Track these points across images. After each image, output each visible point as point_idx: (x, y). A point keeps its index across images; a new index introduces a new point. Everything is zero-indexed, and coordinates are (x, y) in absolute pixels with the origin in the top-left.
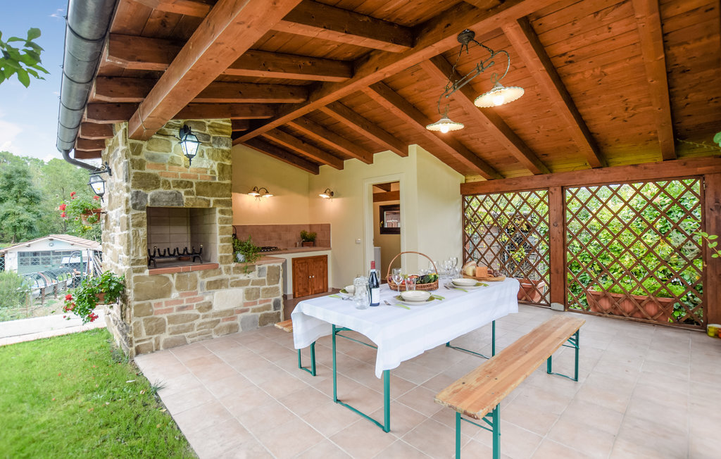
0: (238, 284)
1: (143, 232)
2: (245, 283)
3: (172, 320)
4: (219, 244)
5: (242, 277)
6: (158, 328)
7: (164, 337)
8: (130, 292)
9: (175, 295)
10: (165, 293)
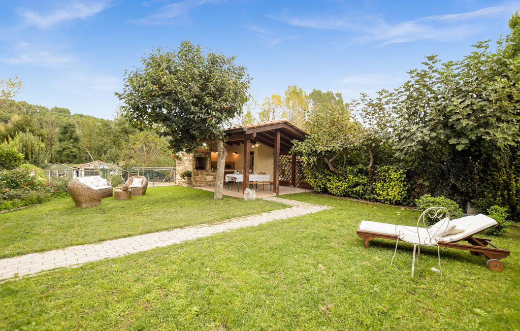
0: (212, 175)
1: (195, 162)
2: (213, 175)
3: (199, 181)
4: (208, 166)
5: (213, 174)
6: (196, 182)
7: (198, 184)
8: (192, 174)
9: (200, 176)
10: (198, 175)
